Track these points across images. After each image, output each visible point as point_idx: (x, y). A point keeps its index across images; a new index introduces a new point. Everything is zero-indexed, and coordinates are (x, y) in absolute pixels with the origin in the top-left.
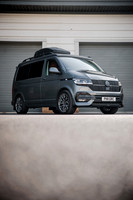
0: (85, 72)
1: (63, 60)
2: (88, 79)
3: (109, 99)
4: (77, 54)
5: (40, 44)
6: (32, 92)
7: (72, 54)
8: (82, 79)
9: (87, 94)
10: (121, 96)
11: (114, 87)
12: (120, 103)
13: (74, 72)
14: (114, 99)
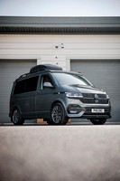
0: (76, 86)
1: (56, 75)
2: (79, 93)
3: (98, 111)
4: (69, 70)
5: (35, 61)
6: (27, 104)
7: (64, 70)
8: (73, 93)
9: (78, 106)
10: (109, 108)
11: (103, 99)
12: (109, 114)
13: (66, 86)
14: (103, 111)
